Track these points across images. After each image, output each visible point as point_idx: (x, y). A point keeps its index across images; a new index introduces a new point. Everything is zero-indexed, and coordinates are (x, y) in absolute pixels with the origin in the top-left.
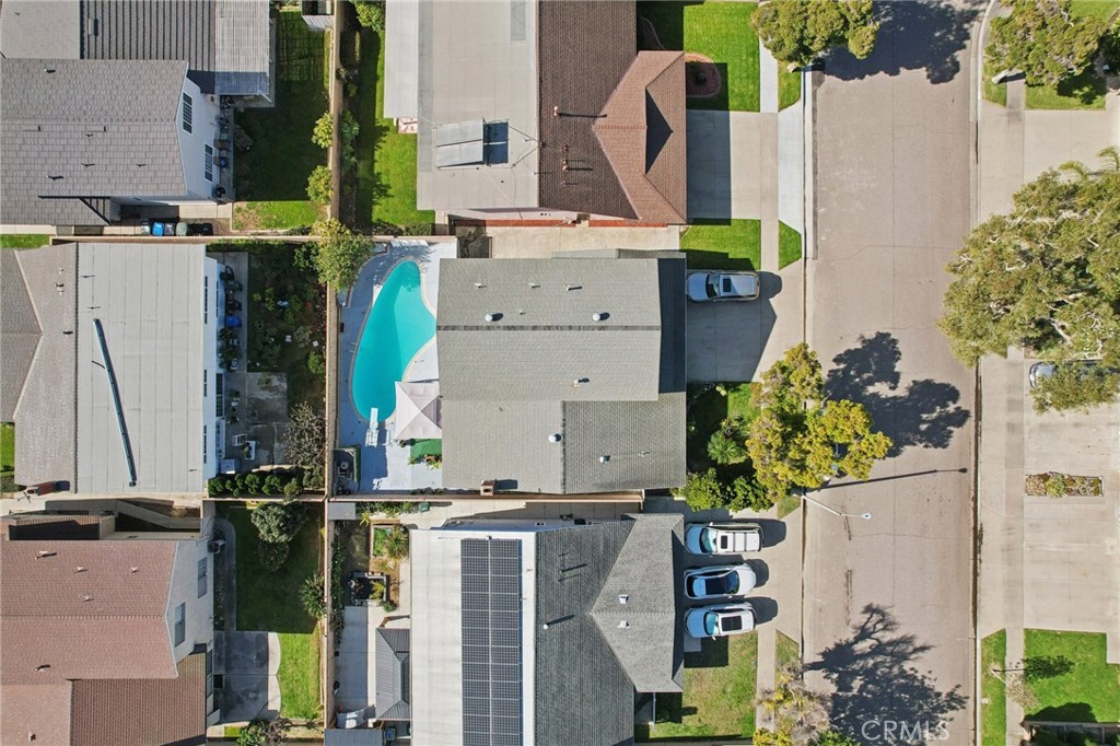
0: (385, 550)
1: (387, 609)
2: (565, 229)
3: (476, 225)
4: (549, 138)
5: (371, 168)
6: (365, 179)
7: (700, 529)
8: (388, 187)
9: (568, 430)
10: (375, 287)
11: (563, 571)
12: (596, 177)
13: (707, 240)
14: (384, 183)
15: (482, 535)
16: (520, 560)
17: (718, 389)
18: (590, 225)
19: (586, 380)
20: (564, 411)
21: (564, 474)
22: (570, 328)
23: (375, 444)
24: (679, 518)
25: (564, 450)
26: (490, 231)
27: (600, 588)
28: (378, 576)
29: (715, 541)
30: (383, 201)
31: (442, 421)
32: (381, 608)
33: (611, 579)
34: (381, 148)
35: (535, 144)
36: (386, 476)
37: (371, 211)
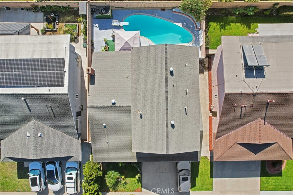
0: (67, 29)
1: (42, 31)
2: (208, 106)
3: (209, 67)
4: (258, 98)
5: (233, 22)
6: (228, 19)
7: (76, 167)
8: (225, 29)
9: (118, 109)
10: (181, 24)
11: (51, 107)
12: (237, 120)
13: (204, 168)
14: (226, 27)
15: (67, 68)
16: (54, 86)
17: (139, 175)
18: (210, 117)
19: (141, 117)
20: (127, 107)
21: (96, 107)
22: (167, 109)
23: (113, 24)
24: (80, 160)
25: (108, 107)
26: (206, 73)
27: (45, 124)
28: (56, 26)
29: (71, 174)
30: (218, 27)
31: (122, 51)
32: (43, 28)
33: (50, 129)
34: (241, 26)
35: (255, 91)
36: (99, 30)
37: (214, 22)
